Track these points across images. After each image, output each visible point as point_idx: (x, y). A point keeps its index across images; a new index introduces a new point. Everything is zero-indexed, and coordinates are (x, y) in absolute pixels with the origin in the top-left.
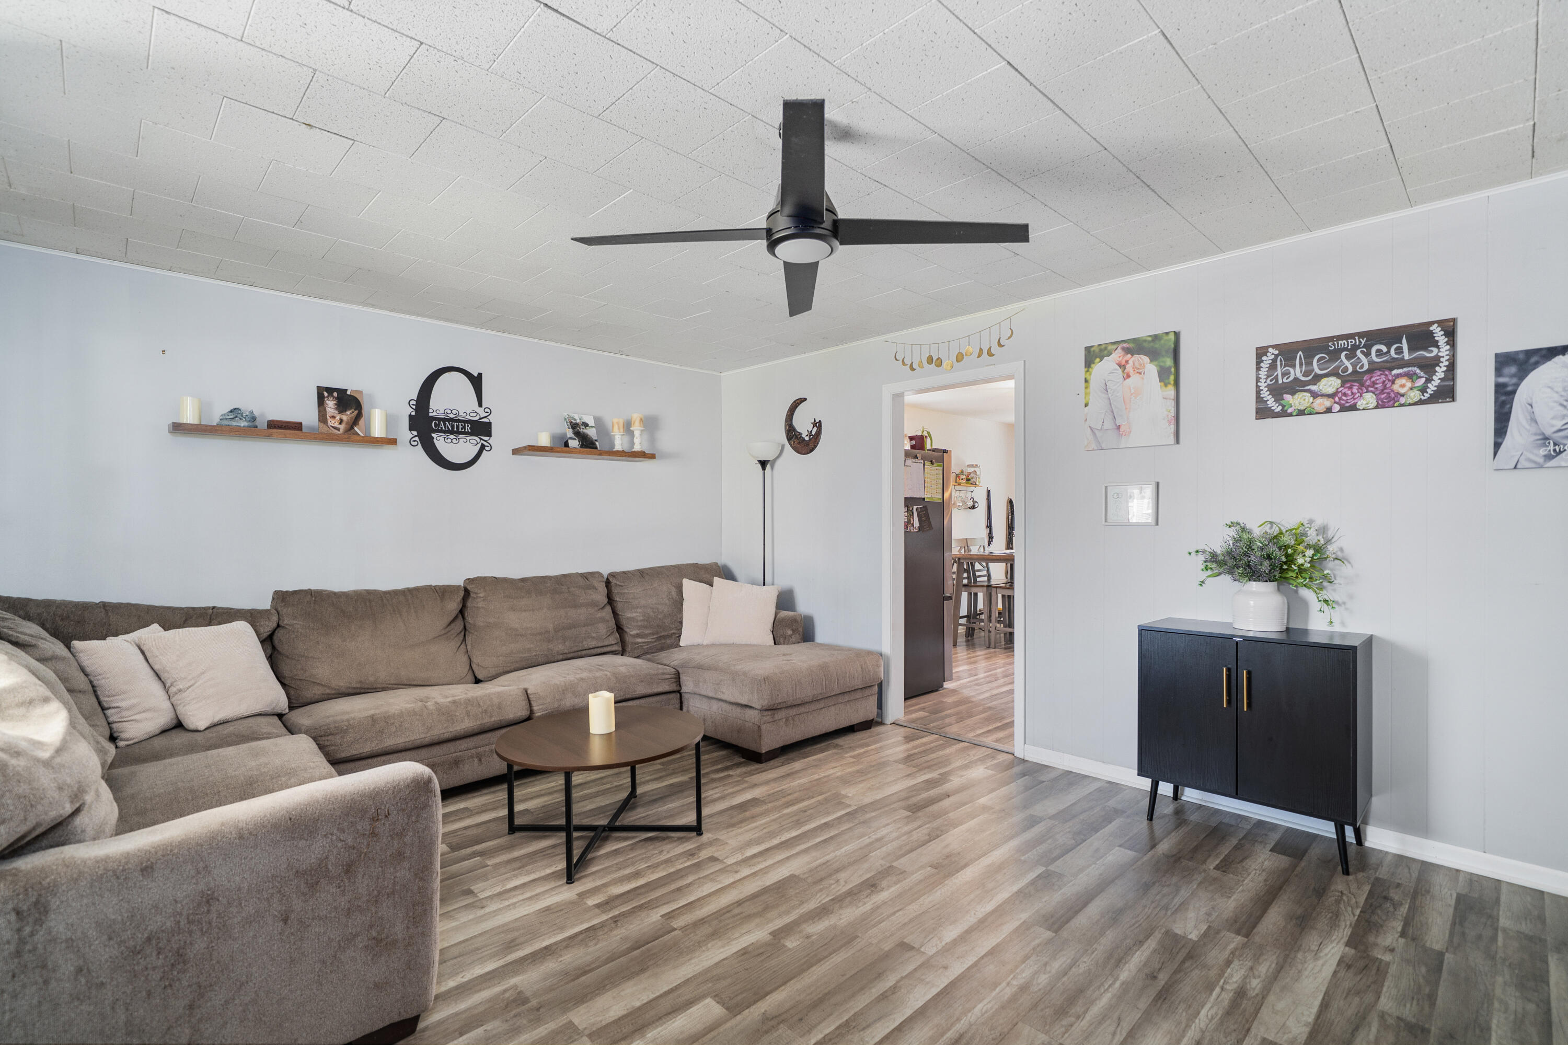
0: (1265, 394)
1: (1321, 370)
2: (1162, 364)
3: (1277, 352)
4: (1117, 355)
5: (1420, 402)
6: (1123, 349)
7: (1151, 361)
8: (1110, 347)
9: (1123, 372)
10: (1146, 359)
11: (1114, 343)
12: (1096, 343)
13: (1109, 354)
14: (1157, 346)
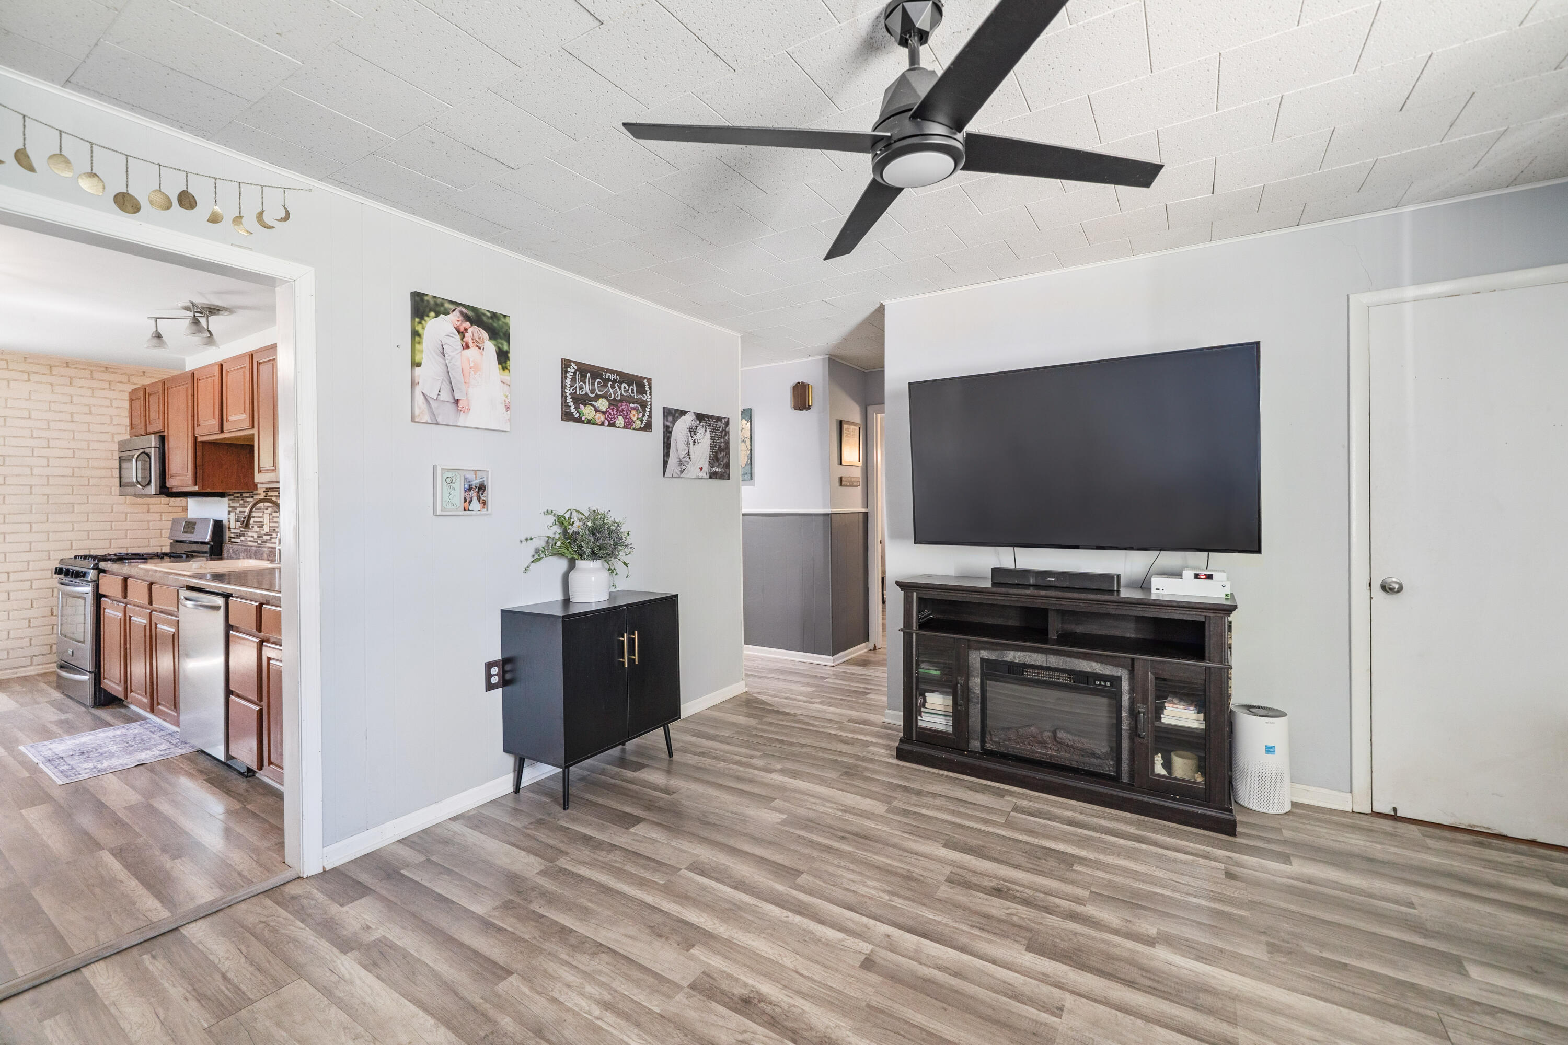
0: (569, 400)
1: (600, 391)
2: (500, 345)
3: (576, 368)
4: (454, 318)
5: (640, 429)
6: (461, 313)
7: (491, 338)
8: (447, 305)
9: (462, 339)
10: (485, 335)
11: (452, 302)
12: (431, 293)
13: (446, 313)
14: (495, 325)
